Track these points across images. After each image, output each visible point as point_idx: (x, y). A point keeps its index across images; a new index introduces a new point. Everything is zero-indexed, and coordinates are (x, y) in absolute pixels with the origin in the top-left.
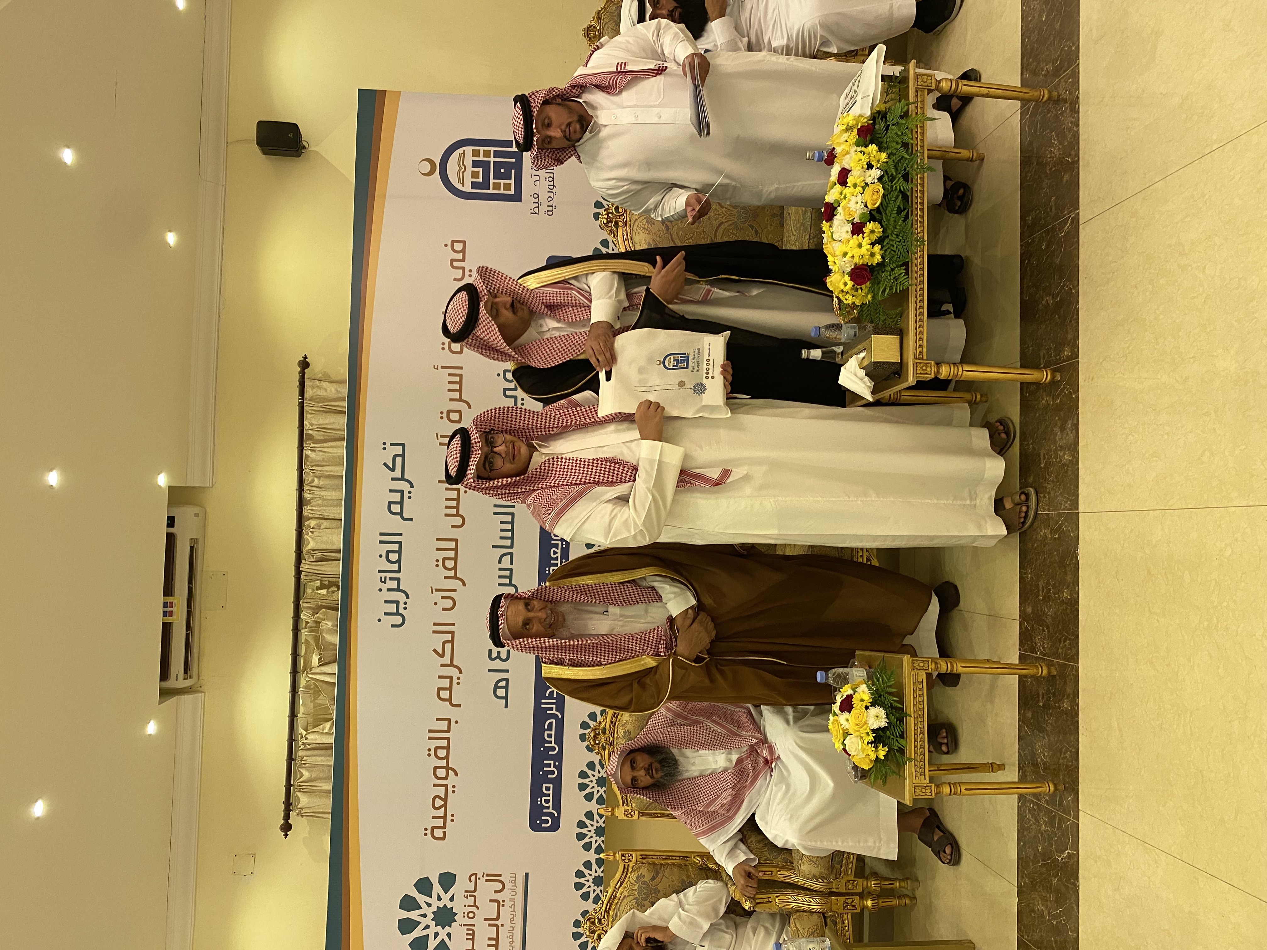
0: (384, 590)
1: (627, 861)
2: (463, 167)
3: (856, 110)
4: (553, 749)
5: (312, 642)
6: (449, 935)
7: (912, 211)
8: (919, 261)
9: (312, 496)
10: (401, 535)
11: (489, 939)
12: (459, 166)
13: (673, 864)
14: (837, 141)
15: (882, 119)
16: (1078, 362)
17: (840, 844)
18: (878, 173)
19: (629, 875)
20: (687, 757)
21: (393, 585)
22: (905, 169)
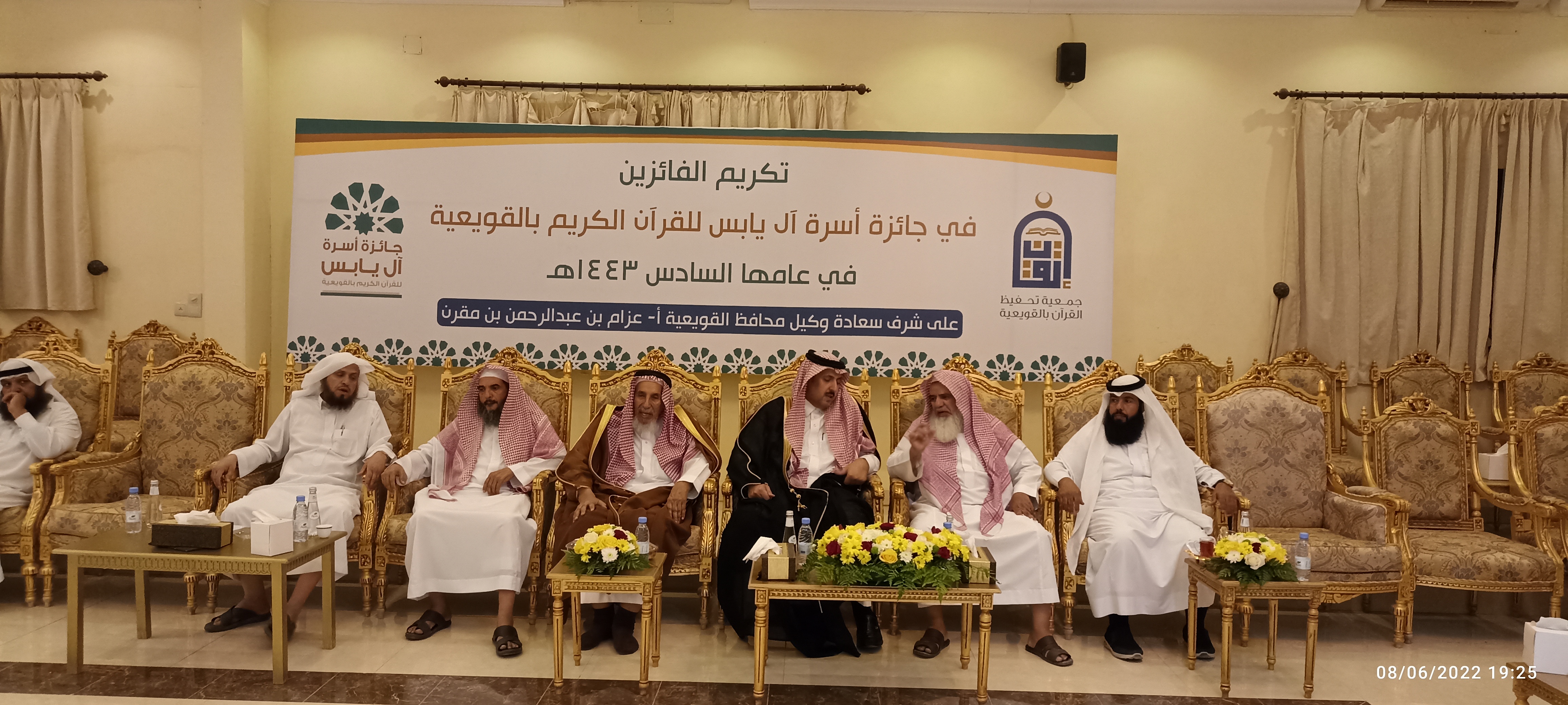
0: (654, 166)
1: (407, 382)
2: (1045, 233)
4: (510, 319)
5: (609, 103)
6: (348, 228)
9: (741, 99)
10: (704, 180)
12: (1047, 229)
13: (403, 420)
19: (395, 383)
21: (659, 174)
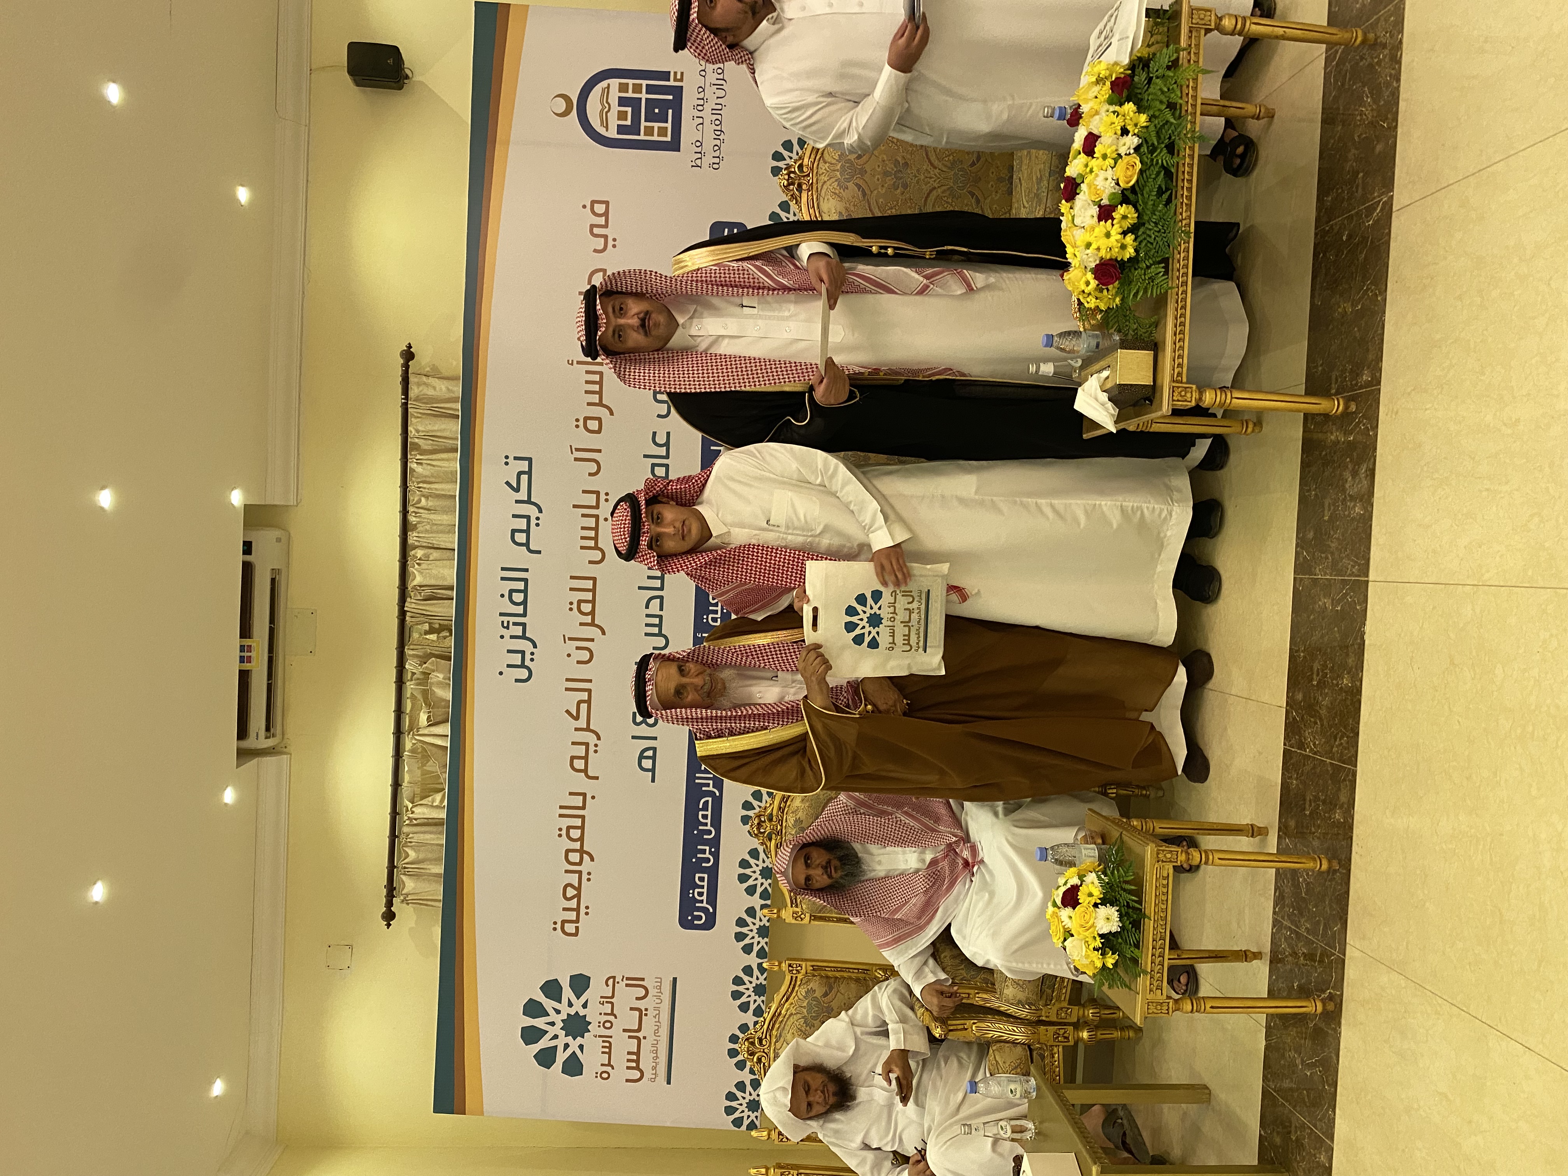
0: (507, 637)
1: (794, 972)
2: (606, 105)
3: (1110, 56)
4: (710, 832)
5: (419, 697)
6: (581, 1047)
7: (1176, 192)
8: (1182, 255)
9: (418, 520)
10: (527, 570)
11: (629, 1053)
12: (602, 104)
13: (850, 978)
14: (1083, 97)
15: (1143, 69)
16: (1379, 390)
17: (1052, 966)
18: (1136, 141)
19: (797, 988)
20: (872, 854)
21: (518, 631)
22: (1170, 138)
